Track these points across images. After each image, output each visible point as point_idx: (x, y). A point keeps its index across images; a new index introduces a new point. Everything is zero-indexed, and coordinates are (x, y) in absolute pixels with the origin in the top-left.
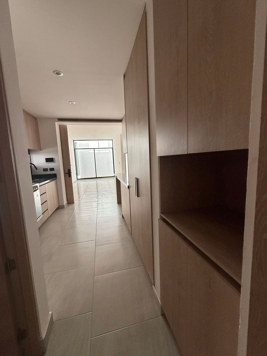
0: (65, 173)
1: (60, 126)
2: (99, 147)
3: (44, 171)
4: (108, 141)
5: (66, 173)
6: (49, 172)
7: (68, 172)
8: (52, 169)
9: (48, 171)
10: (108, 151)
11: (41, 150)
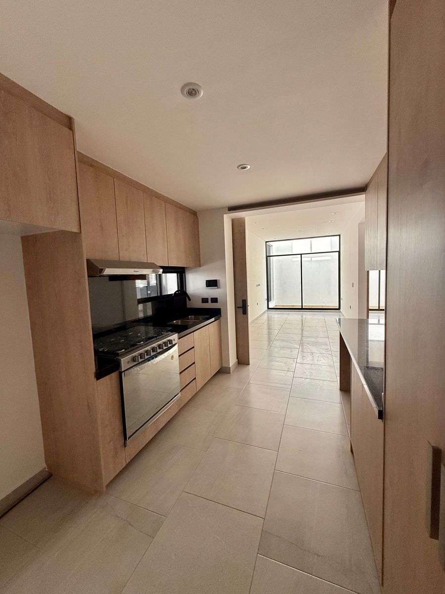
0: (236, 308)
1: (233, 221)
2: (311, 251)
3: (203, 302)
4: (330, 237)
5: (238, 307)
6: (210, 305)
7: (241, 306)
8: (215, 300)
9: (208, 302)
10: (329, 258)
11: (200, 266)
